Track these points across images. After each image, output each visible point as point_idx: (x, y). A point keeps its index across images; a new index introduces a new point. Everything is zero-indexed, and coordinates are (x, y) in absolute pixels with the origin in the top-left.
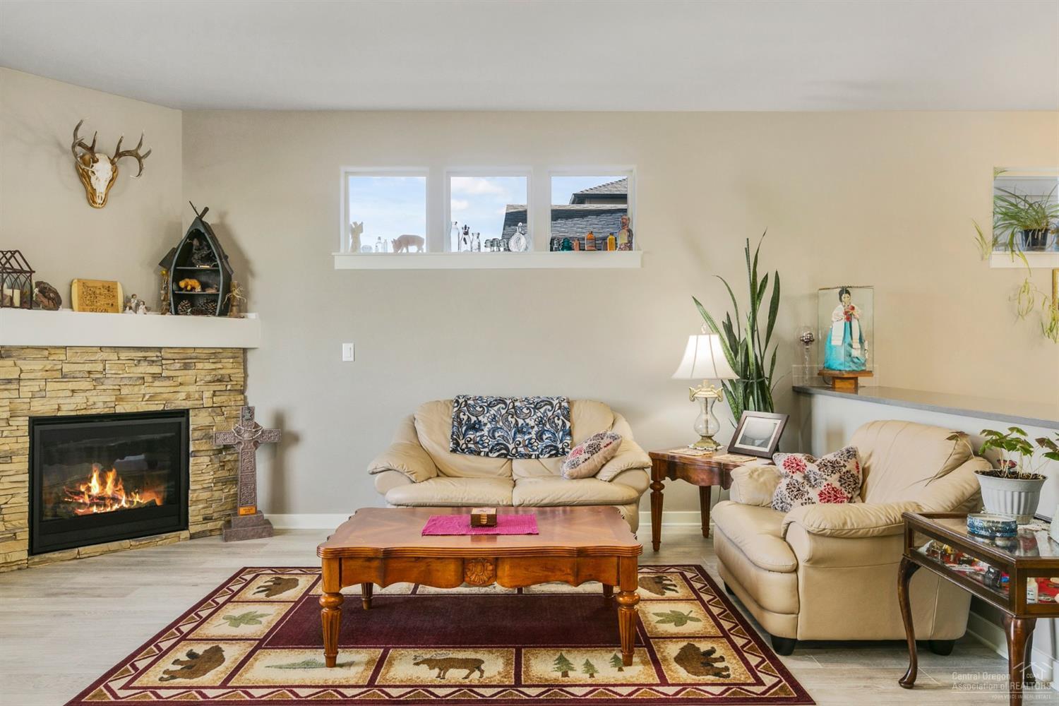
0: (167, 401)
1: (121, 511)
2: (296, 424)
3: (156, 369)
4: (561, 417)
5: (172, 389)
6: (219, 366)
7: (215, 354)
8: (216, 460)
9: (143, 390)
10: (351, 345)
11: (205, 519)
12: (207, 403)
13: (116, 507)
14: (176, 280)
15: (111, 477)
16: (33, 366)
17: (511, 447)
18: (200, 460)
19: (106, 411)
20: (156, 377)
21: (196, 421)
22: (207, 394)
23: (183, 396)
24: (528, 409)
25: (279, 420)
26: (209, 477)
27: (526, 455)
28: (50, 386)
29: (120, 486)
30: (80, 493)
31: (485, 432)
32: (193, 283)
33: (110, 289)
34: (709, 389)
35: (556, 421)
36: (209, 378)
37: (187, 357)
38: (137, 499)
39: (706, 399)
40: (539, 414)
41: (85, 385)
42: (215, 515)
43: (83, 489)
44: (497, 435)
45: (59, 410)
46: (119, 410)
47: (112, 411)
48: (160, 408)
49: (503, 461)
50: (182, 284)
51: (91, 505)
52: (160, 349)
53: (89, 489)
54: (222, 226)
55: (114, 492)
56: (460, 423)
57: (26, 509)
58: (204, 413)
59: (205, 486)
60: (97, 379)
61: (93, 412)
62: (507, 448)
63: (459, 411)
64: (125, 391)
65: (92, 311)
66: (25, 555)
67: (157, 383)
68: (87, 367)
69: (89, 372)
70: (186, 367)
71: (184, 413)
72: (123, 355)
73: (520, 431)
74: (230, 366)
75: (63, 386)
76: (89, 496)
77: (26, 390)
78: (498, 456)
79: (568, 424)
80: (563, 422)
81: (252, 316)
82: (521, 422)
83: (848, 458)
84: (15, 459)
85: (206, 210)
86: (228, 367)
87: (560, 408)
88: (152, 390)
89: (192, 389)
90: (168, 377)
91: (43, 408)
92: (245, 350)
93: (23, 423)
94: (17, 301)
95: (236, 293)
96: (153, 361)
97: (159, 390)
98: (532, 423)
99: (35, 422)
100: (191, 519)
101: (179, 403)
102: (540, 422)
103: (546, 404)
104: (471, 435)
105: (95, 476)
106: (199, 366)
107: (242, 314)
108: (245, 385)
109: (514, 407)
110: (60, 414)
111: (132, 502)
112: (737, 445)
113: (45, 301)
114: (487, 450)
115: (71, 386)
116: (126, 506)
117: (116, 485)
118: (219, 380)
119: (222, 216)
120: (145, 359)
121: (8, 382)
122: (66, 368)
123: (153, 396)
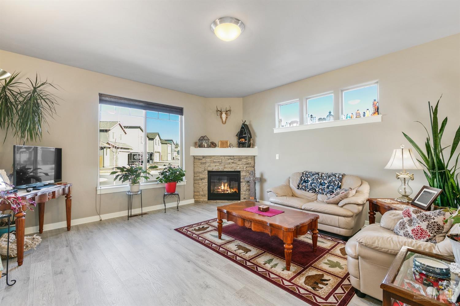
0: (235, 169)
1: (228, 193)
2: (266, 177)
3: (233, 161)
4: (338, 181)
5: (236, 166)
6: (248, 160)
7: (247, 157)
8: (247, 184)
9: (230, 166)
10: (278, 155)
11: (244, 199)
12: (245, 169)
13: (227, 192)
14: (239, 139)
15: (226, 185)
16: (208, 160)
17: (317, 189)
18: (243, 184)
19: (222, 170)
20: (233, 163)
21: (242, 174)
22: (245, 167)
23: (239, 168)
24: (326, 177)
25: (262, 175)
26: (245, 188)
27: (322, 193)
28: (211, 164)
29: (228, 187)
30: (219, 189)
31: (309, 184)
32: (243, 140)
33: (227, 142)
34: (406, 174)
35: (336, 182)
36: (245, 163)
37: (240, 158)
38: (232, 190)
39: (405, 178)
40: (330, 179)
41: (218, 164)
42: (247, 198)
43: (220, 188)
44: (313, 185)
45: (213, 169)
46: (225, 170)
47: (223, 170)
48: (233, 170)
49: (314, 194)
50: (240, 140)
51: (222, 192)
52: (234, 156)
53: (221, 188)
54: (250, 125)
55: (227, 189)
56: (302, 180)
57: (207, 190)
58: (244, 172)
59: (244, 190)
60: (220, 163)
61: (219, 170)
62: (315, 190)
63: (302, 176)
64: (226, 166)
65: (223, 147)
66: (207, 200)
67: (233, 164)
68: (219, 160)
69: (219, 161)
70: (239, 160)
71: (239, 172)
72: (226, 158)
73: (321, 184)
74: (250, 160)
75: (214, 164)
76: (221, 190)
77: (207, 165)
78: (312, 192)
79: (340, 184)
80: (338, 183)
81: (256, 147)
82: (322, 181)
83: (438, 215)
84: (205, 179)
85: (245, 121)
86: (250, 161)
87: (338, 177)
88: (232, 166)
89: (241, 166)
90: (235, 163)
91: (210, 169)
92: (254, 156)
93: (206, 172)
94: (206, 146)
95: (252, 141)
96: (232, 159)
97: (233, 166)
98: (326, 182)
99: (209, 172)
100: (241, 198)
101: (238, 169)
102: (330, 182)
103: (333, 176)
104: (304, 184)
105: (223, 184)
106: (243, 160)
107: (254, 147)
108: (254, 165)
109: (321, 176)
110: (213, 170)
111: (231, 191)
112: (416, 202)
113: (213, 146)
114: (308, 190)
115: (215, 164)
116: (230, 192)
117: (227, 187)
118: (247, 164)
119: (250, 122)
120: (230, 158)
121: (204, 163)
122: (214, 160)
123: (232, 167)
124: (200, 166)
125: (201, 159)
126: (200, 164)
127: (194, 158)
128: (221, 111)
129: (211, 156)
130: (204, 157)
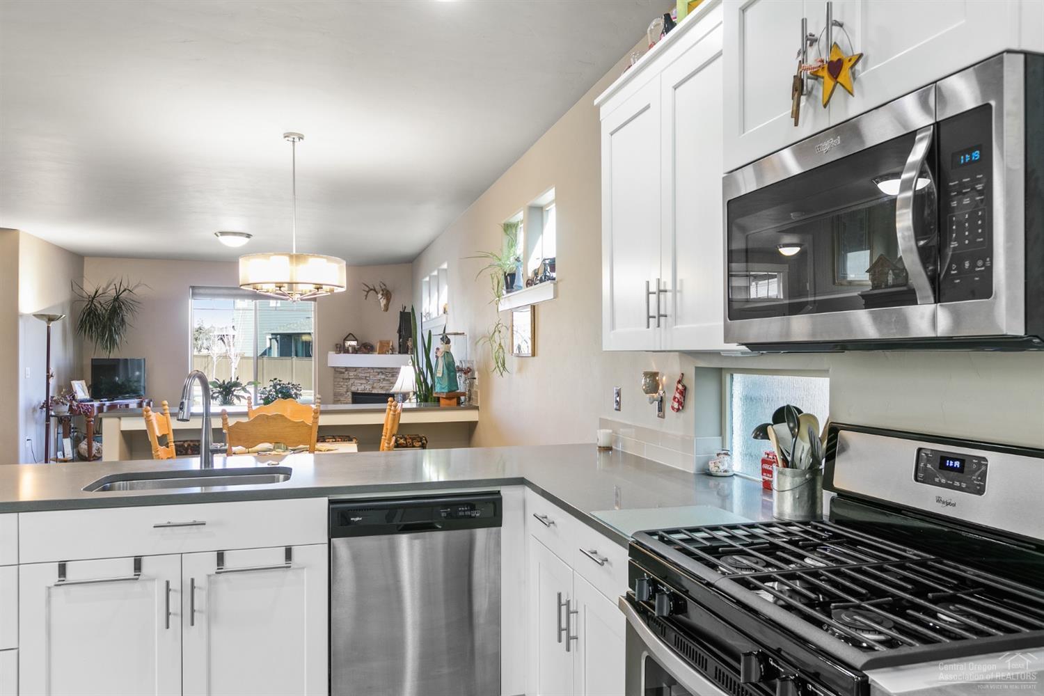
3: (383, 377)
14: (400, 339)
16: (352, 374)
20: (384, 379)
28: (357, 381)
33: (388, 344)
41: (364, 381)
45: (358, 390)
46: (373, 392)
48: (384, 392)
60: (368, 380)
61: (366, 392)
64: (375, 385)
65: (382, 354)
67: (384, 382)
68: (365, 375)
69: (366, 377)
70: (393, 376)
72: (375, 370)
75: (359, 382)
77: (351, 382)
90: (387, 380)
91: (354, 389)
93: (350, 394)
94: (351, 351)
97: (384, 385)
99: (353, 394)
110: (358, 392)
115: (361, 382)
120: (381, 372)
121: (347, 379)
122: (360, 375)
123: (382, 388)
124: (342, 383)
125: (343, 373)
126: (342, 380)
127: (335, 370)
128: (375, 290)
129: (356, 368)
130: (347, 369)
